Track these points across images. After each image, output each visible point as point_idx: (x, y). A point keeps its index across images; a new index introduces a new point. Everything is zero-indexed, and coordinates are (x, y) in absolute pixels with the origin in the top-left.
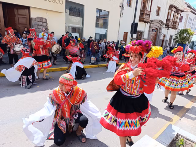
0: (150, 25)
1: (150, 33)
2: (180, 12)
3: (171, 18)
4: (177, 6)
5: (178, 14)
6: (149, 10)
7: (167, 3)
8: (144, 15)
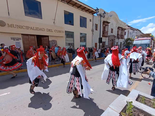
0: (109, 38)
1: (109, 42)
2: (124, 30)
3: (120, 33)
4: (122, 27)
5: (123, 31)
6: (107, 31)
7: (116, 26)
8: (105, 33)
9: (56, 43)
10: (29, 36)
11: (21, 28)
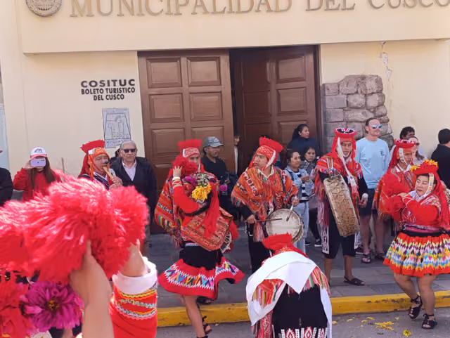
9: (373, 101)
10: (184, 60)
11: (141, 14)
